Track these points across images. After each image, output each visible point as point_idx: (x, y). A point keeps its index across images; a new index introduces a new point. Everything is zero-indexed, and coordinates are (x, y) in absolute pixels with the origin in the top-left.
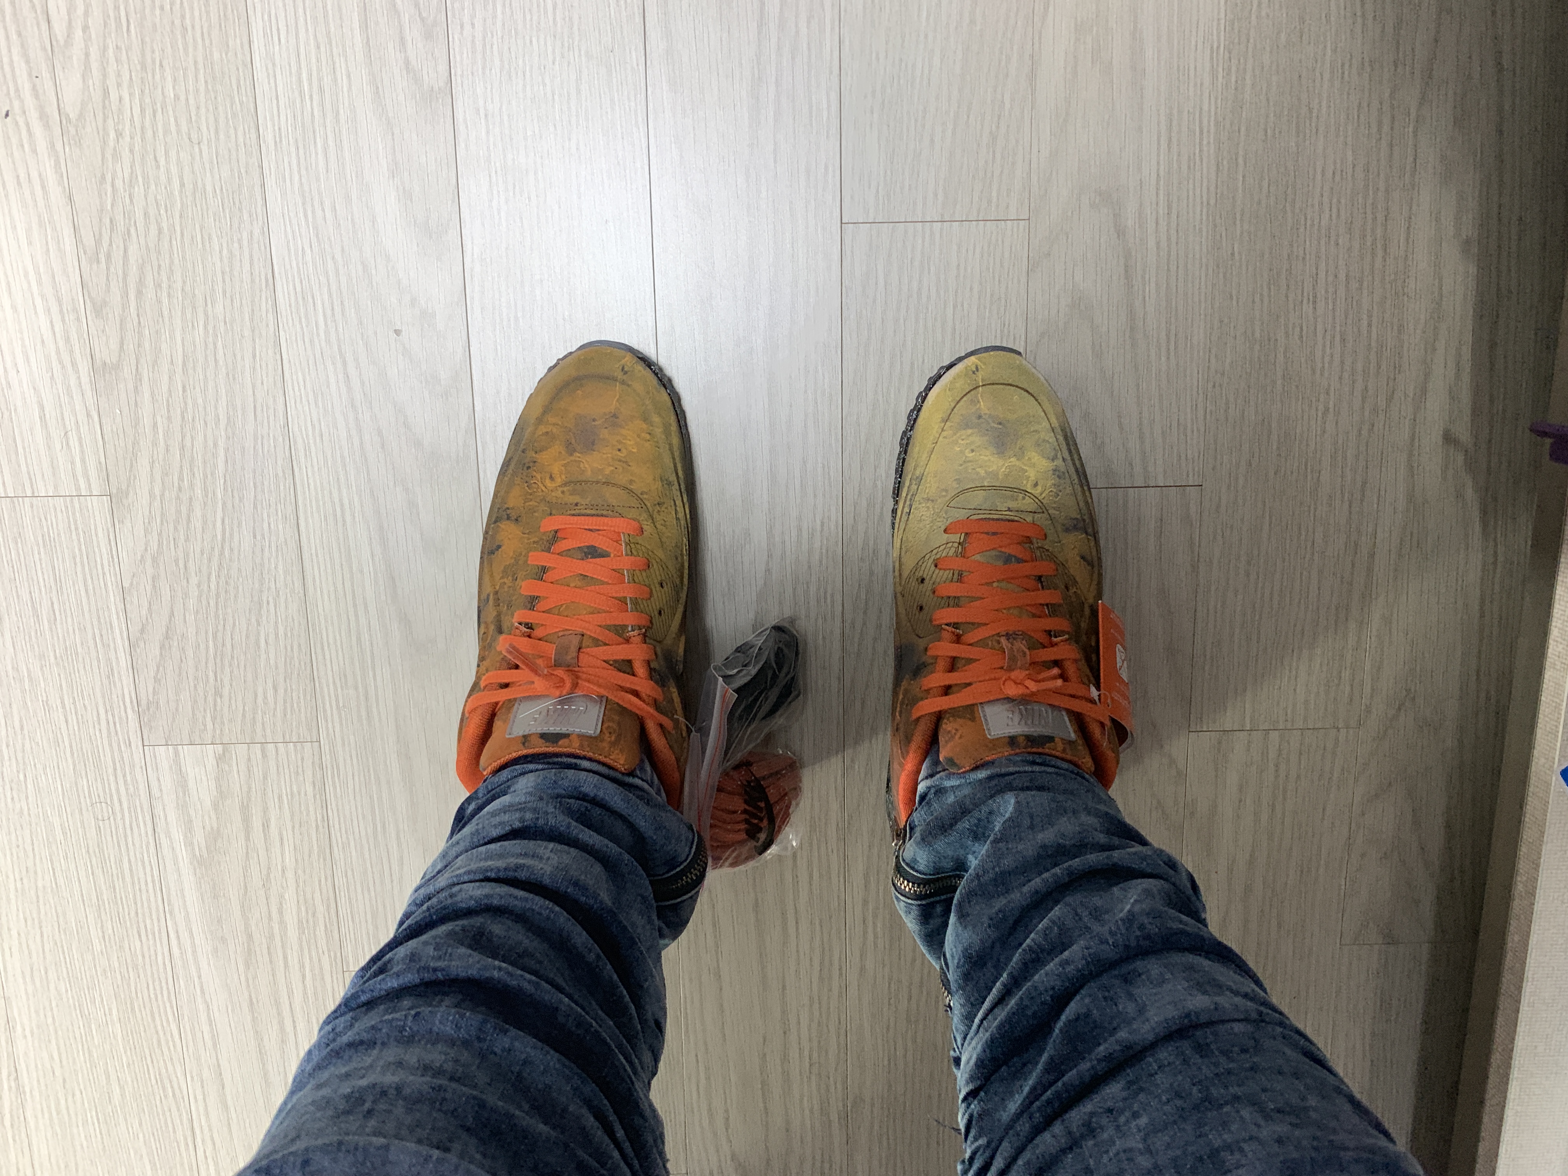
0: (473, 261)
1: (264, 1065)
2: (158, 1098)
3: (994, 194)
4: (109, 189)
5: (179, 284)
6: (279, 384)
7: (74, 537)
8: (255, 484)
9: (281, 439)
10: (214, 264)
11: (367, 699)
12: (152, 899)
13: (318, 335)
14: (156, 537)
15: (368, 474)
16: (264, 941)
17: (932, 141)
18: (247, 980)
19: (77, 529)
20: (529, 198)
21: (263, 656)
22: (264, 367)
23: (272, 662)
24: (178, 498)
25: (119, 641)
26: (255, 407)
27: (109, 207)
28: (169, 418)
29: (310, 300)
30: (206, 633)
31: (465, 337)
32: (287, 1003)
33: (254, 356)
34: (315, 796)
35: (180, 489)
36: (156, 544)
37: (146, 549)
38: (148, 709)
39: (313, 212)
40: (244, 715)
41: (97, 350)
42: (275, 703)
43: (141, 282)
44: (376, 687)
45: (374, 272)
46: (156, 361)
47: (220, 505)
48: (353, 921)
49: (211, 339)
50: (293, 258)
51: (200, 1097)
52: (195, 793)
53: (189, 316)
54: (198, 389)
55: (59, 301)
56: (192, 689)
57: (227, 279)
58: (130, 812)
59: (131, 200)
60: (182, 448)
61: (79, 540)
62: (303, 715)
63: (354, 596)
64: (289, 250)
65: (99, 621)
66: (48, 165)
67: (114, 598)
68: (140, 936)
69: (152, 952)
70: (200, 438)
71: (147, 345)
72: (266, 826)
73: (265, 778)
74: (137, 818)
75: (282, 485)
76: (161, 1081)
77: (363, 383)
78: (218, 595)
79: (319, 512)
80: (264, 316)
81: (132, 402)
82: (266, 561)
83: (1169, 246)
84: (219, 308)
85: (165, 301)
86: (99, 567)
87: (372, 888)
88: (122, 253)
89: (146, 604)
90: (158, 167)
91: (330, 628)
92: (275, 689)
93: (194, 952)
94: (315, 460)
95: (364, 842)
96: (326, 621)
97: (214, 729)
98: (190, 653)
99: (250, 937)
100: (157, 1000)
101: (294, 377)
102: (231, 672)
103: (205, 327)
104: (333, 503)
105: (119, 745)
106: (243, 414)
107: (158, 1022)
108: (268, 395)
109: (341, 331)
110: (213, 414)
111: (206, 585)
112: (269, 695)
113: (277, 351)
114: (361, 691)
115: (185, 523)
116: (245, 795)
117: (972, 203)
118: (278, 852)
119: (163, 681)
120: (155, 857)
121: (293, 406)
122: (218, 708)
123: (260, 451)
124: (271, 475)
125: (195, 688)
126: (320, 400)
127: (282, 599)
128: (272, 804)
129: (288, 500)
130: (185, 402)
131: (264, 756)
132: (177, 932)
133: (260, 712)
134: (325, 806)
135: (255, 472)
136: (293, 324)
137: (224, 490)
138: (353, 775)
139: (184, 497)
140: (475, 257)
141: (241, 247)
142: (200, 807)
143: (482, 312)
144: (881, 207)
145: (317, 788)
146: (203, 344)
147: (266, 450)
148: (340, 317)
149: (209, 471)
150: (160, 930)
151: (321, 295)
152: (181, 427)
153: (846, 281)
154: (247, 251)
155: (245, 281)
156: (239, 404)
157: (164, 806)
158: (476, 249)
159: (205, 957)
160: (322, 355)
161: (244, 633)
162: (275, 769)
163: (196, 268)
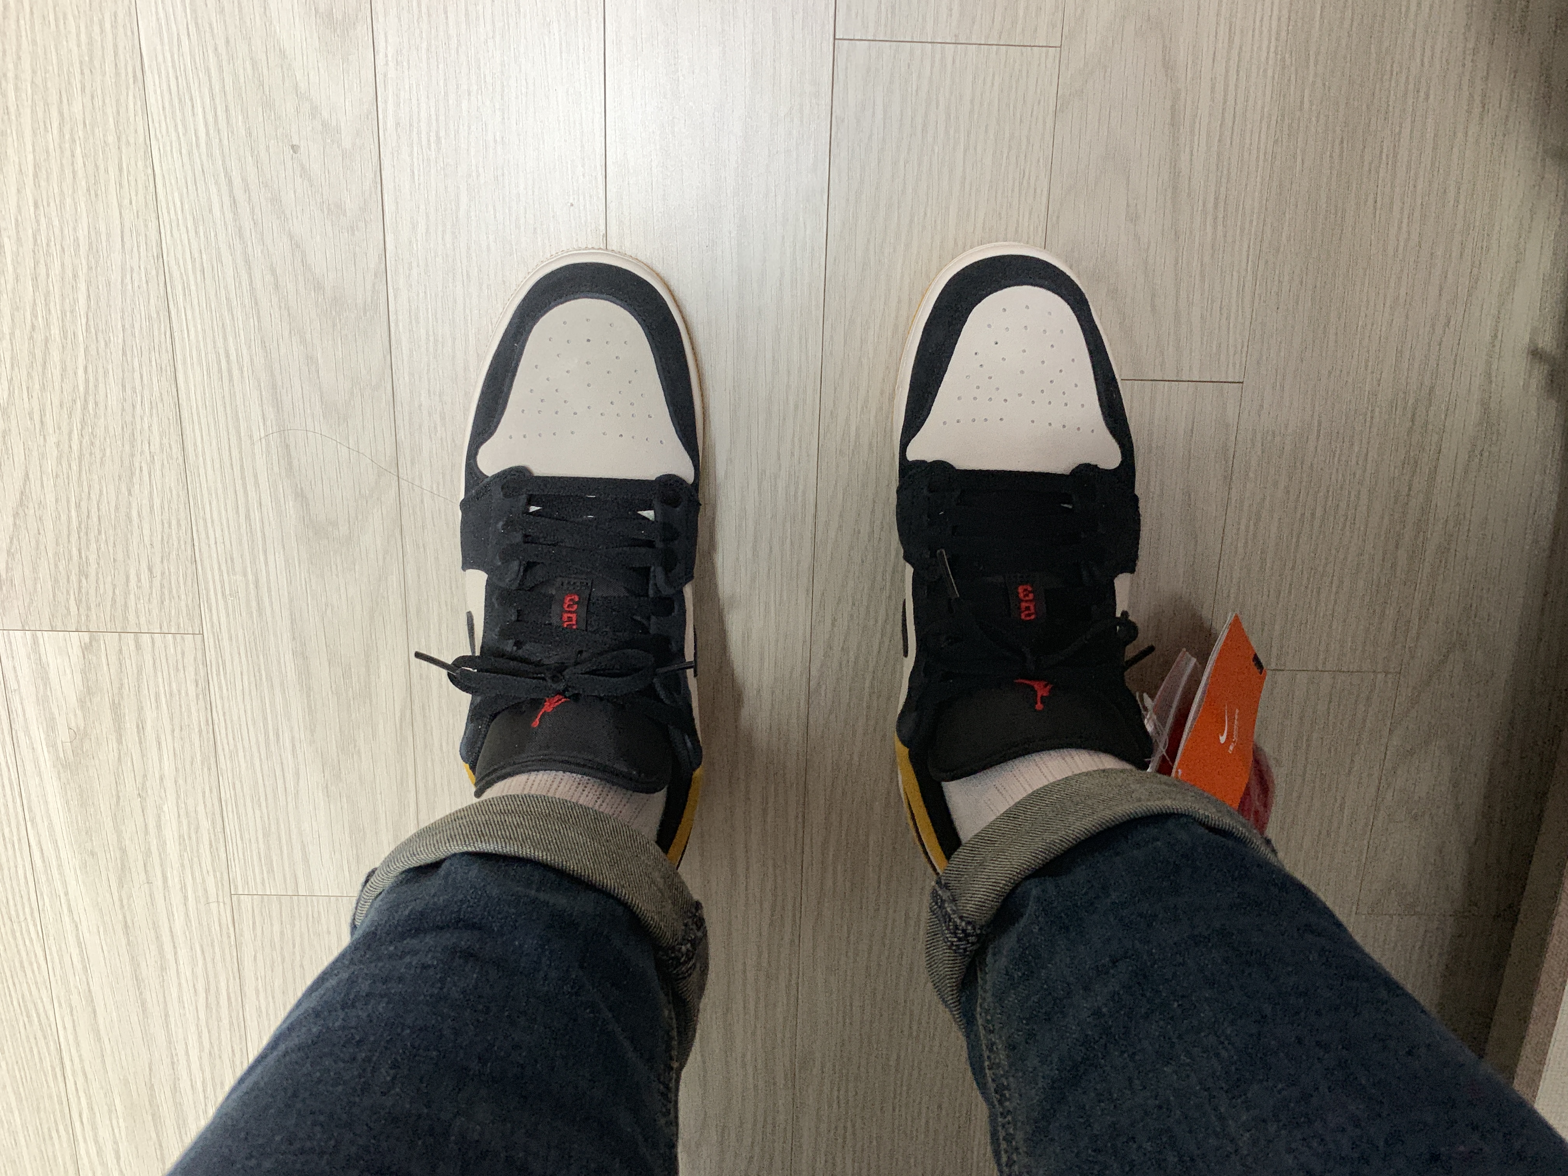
0: (387, 63)
1: (141, 994)
2: (21, 1024)
5: (28, 74)
6: (152, 205)
8: (123, 326)
9: (154, 272)
10: (70, 51)
11: (257, 587)
12: (10, 805)
13: (198, 146)
15: (259, 321)
16: (140, 857)
18: (121, 900)
21: (136, 532)
22: (133, 183)
23: (146, 539)
24: (31, 337)
26: (122, 232)
28: (19, 239)
29: (188, 103)
30: (68, 502)
31: (376, 159)
32: (167, 925)
33: (121, 169)
34: (197, 696)
35: (33, 328)
40: (114, 601)
42: (151, 587)
44: (268, 575)
45: (266, 71)
47: (82, 349)
48: (242, 839)
49: (67, 145)
50: (167, 48)
51: (69, 1026)
52: (58, 687)
53: (40, 115)
54: (52, 204)
56: (52, 567)
57: (87, 71)
60: (35, 279)
62: (183, 603)
63: (242, 466)
64: (161, 39)
69: (12, 864)
70: (57, 267)
72: (141, 728)
73: (139, 673)
75: (156, 326)
76: (26, 1006)
77: (253, 210)
78: (81, 457)
79: (200, 363)
80: (132, 119)
82: (138, 420)
83: (1226, 87)
84: (77, 108)
87: (264, 804)
91: (214, 503)
92: (150, 569)
93: (60, 866)
94: (195, 302)
95: (255, 749)
96: (210, 494)
97: (79, 615)
98: (49, 525)
99: (123, 851)
100: (17, 917)
101: (170, 198)
102: (98, 549)
103: (61, 130)
104: (218, 354)
106: (108, 240)
107: (20, 942)
108: (138, 217)
109: (225, 142)
110: (72, 238)
111: (67, 446)
112: (142, 576)
113: (148, 163)
114: (250, 577)
115: (40, 369)
116: (116, 691)
117: (993, 22)
118: (156, 758)
119: (18, 556)
120: (13, 758)
121: (168, 232)
122: (83, 590)
123: (130, 287)
124: (143, 316)
125: (56, 566)
126: (201, 227)
127: (158, 466)
128: (148, 703)
129: (163, 346)
130: (38, 222)
131: (138, 647)
132: (40, 842)
133: (132, 596)
134: (209, 708)
135: (123, 312)
136: (168, 132)
137: (87, 331)
138: (242, 674)
139: (39, 337)
140: (390, 58)
141: (102, 31)
142: (63, 703)
143: (396, 129)
144: (883, 22)
145: (200, 686)
146: (58, 150)
147: (136, 285)
148: (225, 126)
149: (67, 308)
150: (19, 840)
151: (202, 98)
152: (34, 251)
153: (837, 112)
154: (110, 37)
155: (108, 74)
156: (103, 229)
157: (21, 699)
158: (391, 51)
159: (73, 872)
160: (203, 171)
161: (113, 504)
162: (151, 662)
163: (49, 56)
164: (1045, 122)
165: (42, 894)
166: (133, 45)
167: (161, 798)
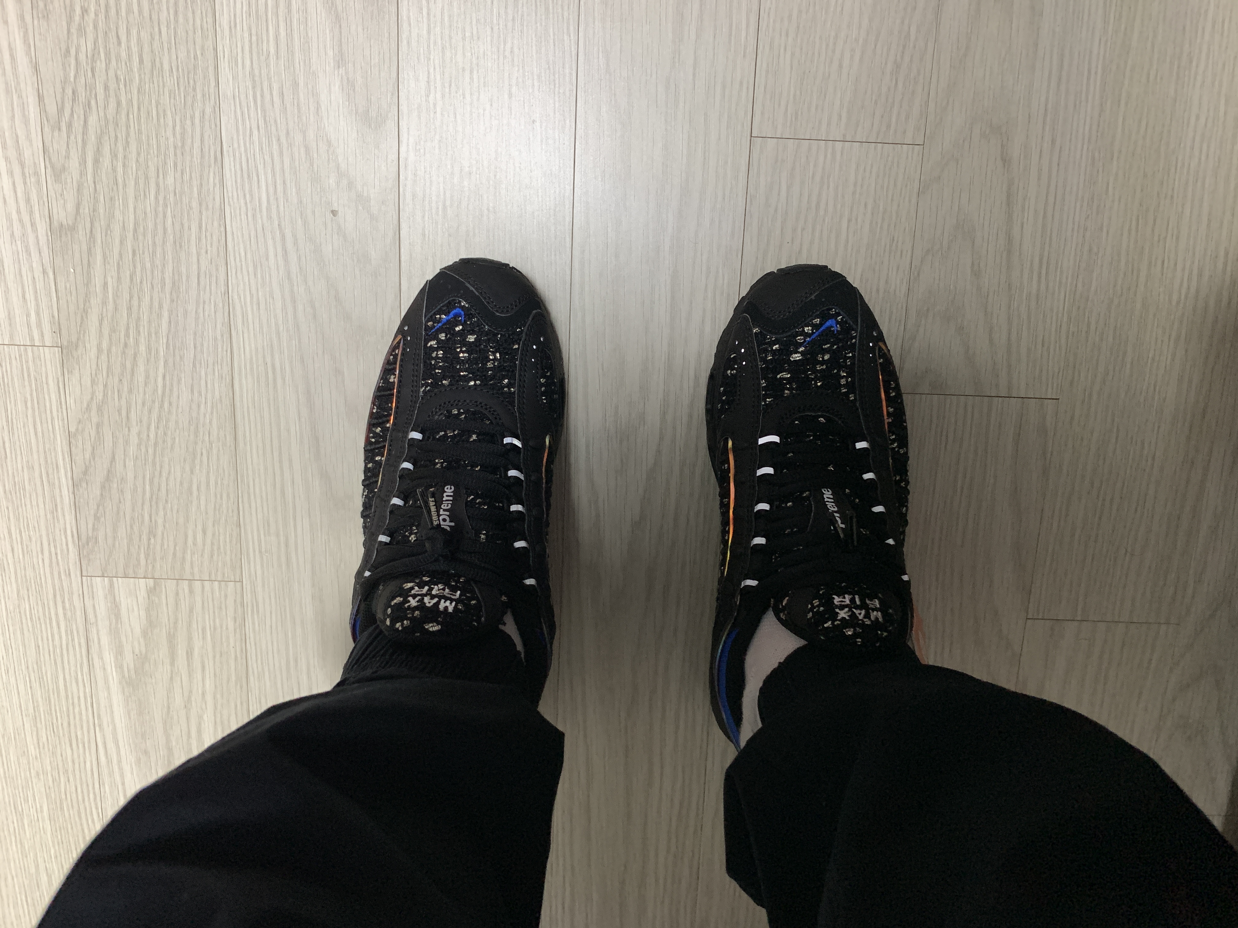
0: (408, 151)
3: (894, 120)
4: (73, 62)
5: (134, 155)
6: (222, 254)
7: (27, 383)
8: (195, 345)
9: (221, 305)
10: (167, 139)
11: (287, 545)
12: (84, 712)
13: (261, 211)
14: (101, 387)
15: (300, 342)
17: (840, 66)
19: (29, 376)
20: (464, 95)
21: (195, 502)
22: (209, 238)
23: (203, 507)
24: (124, 353)
25: (63, 480)
26: (199, 274)
27: (72, 79)
28: (119, 279)
29: (255, 178)
31: (396, 222)
33: (200, 227)
34: (235, 630)
35: (126, 345)
36: (102, 394)
37: (92, 398)
38: (88, 545)
39: (262, 96)
40: (174, 554)
41: (55, 211)
42: (204, 545)
43: (98, 151)
44: (296, 536)
45: (315, 155)
46: (109, 226)
47: (163, 364)
49: (161, 209)
50: (241, 137)
52: (127, 620)
53: (142, 186)
54: (146, 253)
55: (22, 165)
56: (128, 528)
57: (179, 152)
58: (67, 635)
59: (93, 75)
60: (130, 308)
61: (31, 386)
62: (228, 558)
63: (280, 453)
64: (238, 131)
65: (46, 462)
66: (17, 36)
67: (60, 443)
68: (71, 745)
69: (82, 759)
70: (147, 299)
71: (102, 211)
72: (189, 654)
73: (191, 611)
74: (73, 640)
75: (220, 346)
77: (299, 258)
78: (156, 444)
79: (252, 375)
80: (211, 189)
81: (85, 262)
82: (202, 416)
83: (1050, 177)
84: (170, 180)
85: (120, 170)
86: (48, 412)
88: (82, 123)
89: (89, 449)
90: (119, 43)
91: (257, 480)
92: (204, 532)
93: (119, 762)
94: (251, 326)
95: (278, 673)
96: (254, 474)
97: (147, 565)
98: (128, 496)
100: (84, 800)
101: (236, 248)
102: (165, 516)
103: (156, 198)
105: (59, 573)
106: (187, 280)
108: (211, 264)
109: (282, 208)
110: (160, 278)
111: (145, 435)
112: (198, 537)
113: (221, 223)
114: (282, 539)
115: (129, 377)
116: (172, 625)
117: (872, 126)
118: (200, 677)
119: (102, 519)
120: (88, 676)
121: (234, 275)
122: (151, 547)
123: (202, 315)
124: (210, 337)
125: (131, 527)
126: (259, 271)
127: (215, 451)
128: (196, 634)
129: (225, 359)
130: (135, 267)
131: (191, 591)
132: (105, 744)
133: (189, 552)
134: (244, 639)
135: (195, 334)
136: (238, 200)
137: (167, 348)
138: (271, 613)
139: (130, 352)
140: (410, 147)
141: (193, 124)
142: (130, 634)
143: (413, 199)
144: (788, 124)
145: (238, 623)
146: (153, 213)
147: (206, 314)
148: (282, 195)
149: (153, 330)
150: (89, 742)
151: (266, 174)
152: (130, 288)
153: (751, 190)
154: (198, 129)
155: (195, 156)
156: (184, 270)
157: (98, 631)
158: (411, 140)
159: (129, 766)
160: (263, 229)
161: (178, 480)
162: (200, 602)
163: (151, 141)
164: (910, 201)
165: (104, 784)
166: (216, 136)
167: (202, 709)
